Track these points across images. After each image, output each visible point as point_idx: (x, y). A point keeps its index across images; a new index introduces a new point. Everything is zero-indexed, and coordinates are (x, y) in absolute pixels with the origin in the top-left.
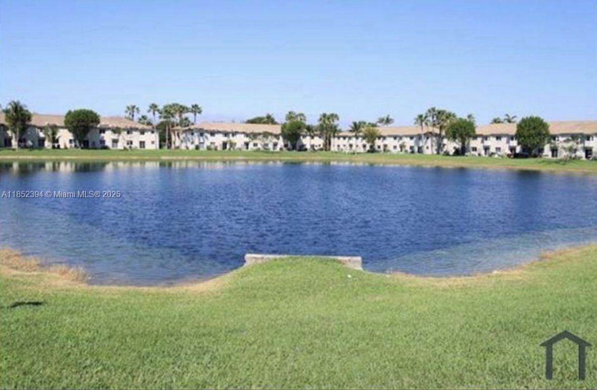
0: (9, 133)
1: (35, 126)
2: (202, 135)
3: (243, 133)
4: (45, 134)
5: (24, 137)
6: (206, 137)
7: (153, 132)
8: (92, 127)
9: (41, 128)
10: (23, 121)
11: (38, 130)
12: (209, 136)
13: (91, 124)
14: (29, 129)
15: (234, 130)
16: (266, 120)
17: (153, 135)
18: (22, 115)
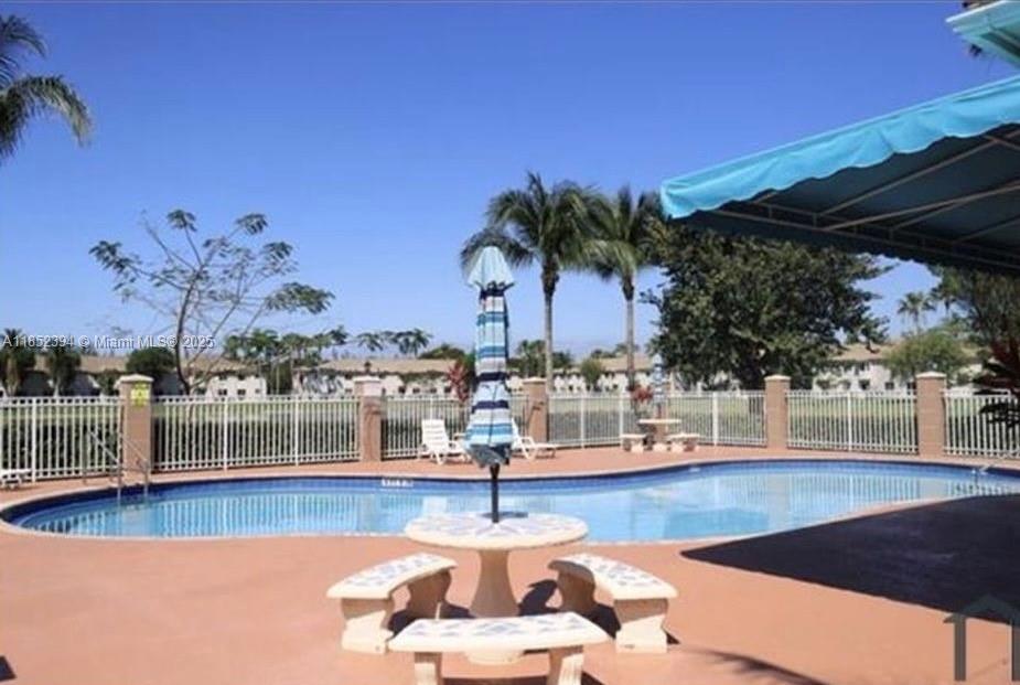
0: (51, 383)
1: (86, 373)
2: (332, 377)
3: (396, 373)
4: (100, 383)
5: (71, 387)
6: (339, 383)
7: (257, 376)
8: (166, 372)
9: (96, 376)
10: (69, 366)
11: (91, 379)
12: (342, 379)
13: (164, 368)
14: (78, 378)
15: (382, 370)
16: (441, 352)
17: (258, 381)
18: (67, 358)
